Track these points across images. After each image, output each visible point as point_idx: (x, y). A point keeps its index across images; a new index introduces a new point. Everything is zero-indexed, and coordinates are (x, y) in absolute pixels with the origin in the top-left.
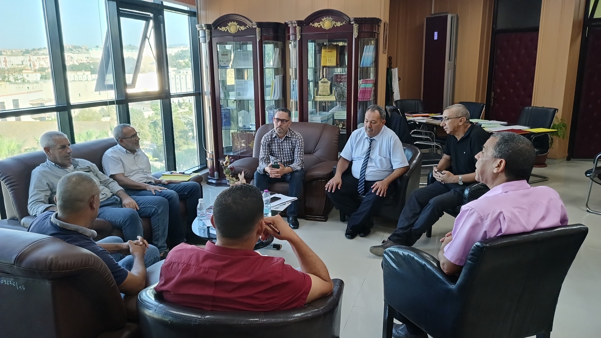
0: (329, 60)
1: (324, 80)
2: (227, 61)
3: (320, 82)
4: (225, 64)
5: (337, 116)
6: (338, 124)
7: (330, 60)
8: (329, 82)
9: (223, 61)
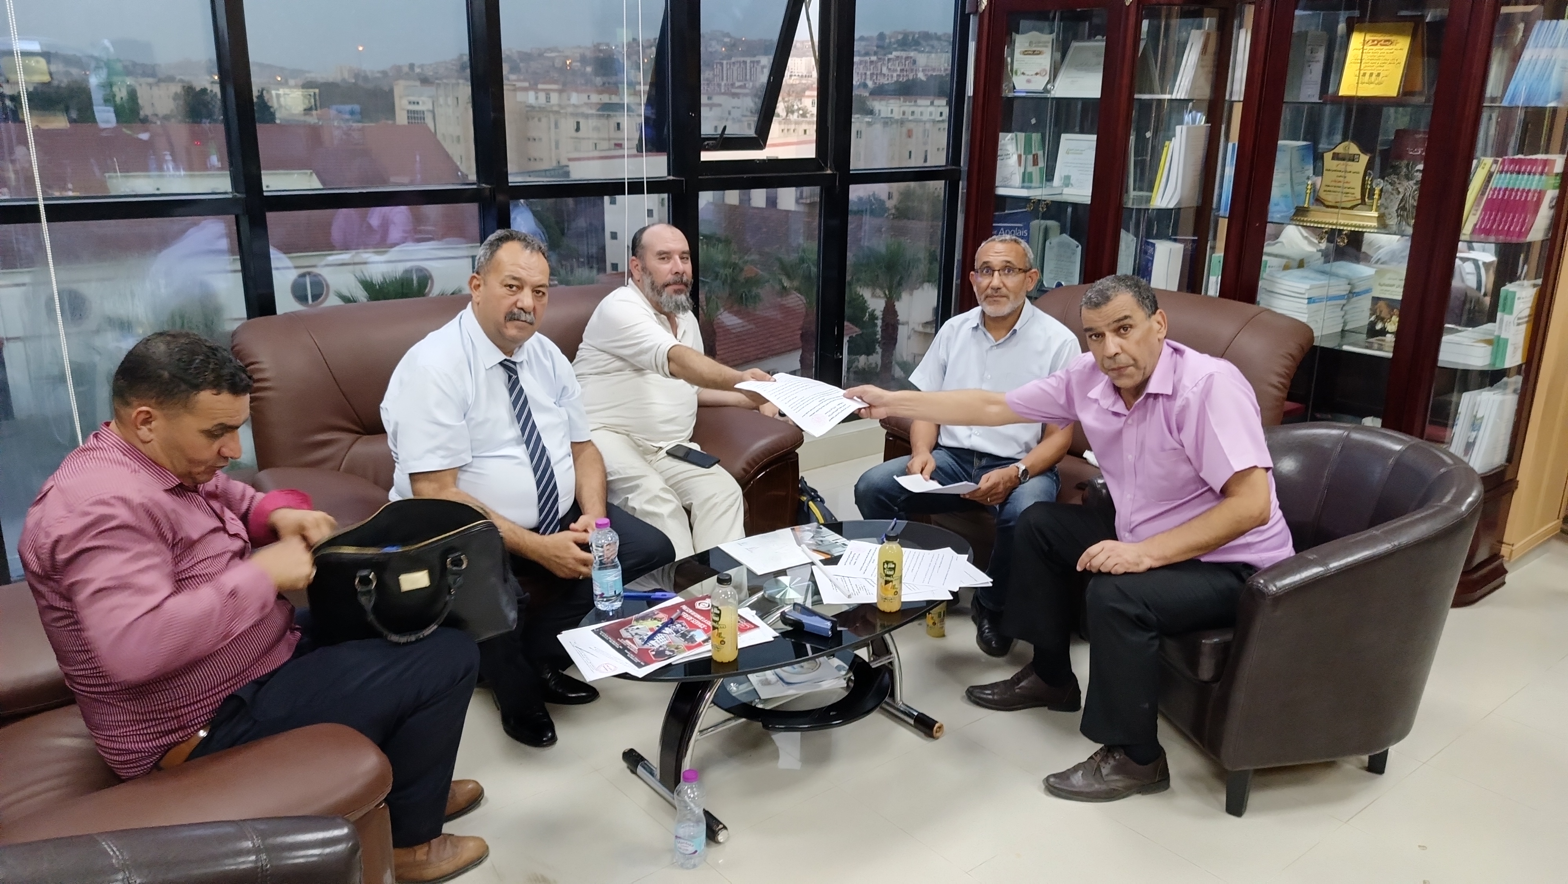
0: (1371, 74)
1: (1345, 148)
2: (1037, 74)
3: (1328, 156)
4: (1029, 81)
5: (1384, 288)
6: (1383, 315)
7: (1379, 75)
8: (1364, 159)
9: (1023, 74)
